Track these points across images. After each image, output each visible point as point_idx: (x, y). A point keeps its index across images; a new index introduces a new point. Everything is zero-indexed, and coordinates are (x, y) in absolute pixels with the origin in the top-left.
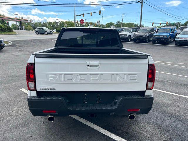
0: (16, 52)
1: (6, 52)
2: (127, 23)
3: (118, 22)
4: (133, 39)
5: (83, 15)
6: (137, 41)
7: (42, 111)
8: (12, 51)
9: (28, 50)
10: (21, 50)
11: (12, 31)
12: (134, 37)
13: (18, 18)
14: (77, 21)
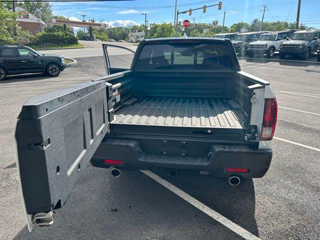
0: (81, 76)
1: (66, 76)
2: (272, 22)
3: (256, 21)
4: (278, 52)
5: (191, 11)
7: (103, 161)
8: (75, 75)
9: (99, 73)
10: (88, 73)
11: (77, 43)
13: (87, 21)
14: (180, 22)
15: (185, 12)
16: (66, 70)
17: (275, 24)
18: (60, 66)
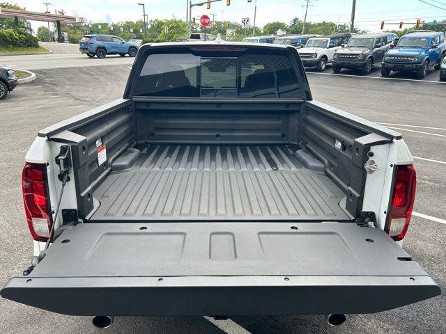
0: (44, 99)
2: (316, 23)
3: (296, 20)
5: (209, 3)
6: (342, 69)
8: (34, 97)
9: (73, 93)
10: (56, 94)
11: (37, 46)
12: (335, 59)
13: (53, 13)
14: (194, 19)
15: (201, 4)
16: (16, 89)
17: (320, 24)
18: (6, 83)
